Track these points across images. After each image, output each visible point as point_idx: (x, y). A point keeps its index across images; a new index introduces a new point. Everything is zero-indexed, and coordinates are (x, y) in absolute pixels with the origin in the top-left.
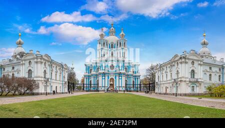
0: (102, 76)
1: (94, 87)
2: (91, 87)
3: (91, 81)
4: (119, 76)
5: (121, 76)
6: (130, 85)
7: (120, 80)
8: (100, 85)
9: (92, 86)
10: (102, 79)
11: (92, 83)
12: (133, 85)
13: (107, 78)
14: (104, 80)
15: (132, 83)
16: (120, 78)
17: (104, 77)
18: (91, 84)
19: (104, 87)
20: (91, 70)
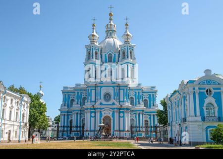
0: (91, 112)
1: (77, 131)
2: (71, 131)
3: (71, 120)
4: (119, 113)
5: (123, 113)
6: (139, 127)
7: (122, 119)
8: (87, 127)
9: (74, 129)
10: (91, 116)
11: (74, 124)
12: (146, 127)
13: (98, 115)
14: (93, 119)
15: (142, 124)
16: (122, 115)
17: (93, 115)
18: (71, 127)
19: (94, 131)
20: (73, 101)
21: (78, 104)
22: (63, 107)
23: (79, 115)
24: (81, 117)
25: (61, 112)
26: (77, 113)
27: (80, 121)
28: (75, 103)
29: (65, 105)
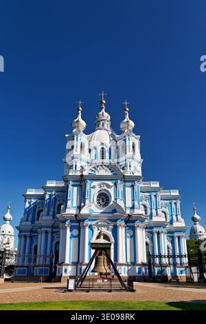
21: (48, 214)
22: (24, 223)
23: (49, 236)
24: (53, 238)
25: (20, 232)
26: (47, 232)
27: (51, 248)
28: (45, 213)
29: (27, 220)
